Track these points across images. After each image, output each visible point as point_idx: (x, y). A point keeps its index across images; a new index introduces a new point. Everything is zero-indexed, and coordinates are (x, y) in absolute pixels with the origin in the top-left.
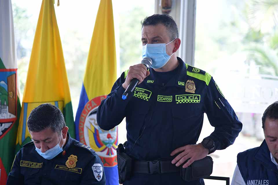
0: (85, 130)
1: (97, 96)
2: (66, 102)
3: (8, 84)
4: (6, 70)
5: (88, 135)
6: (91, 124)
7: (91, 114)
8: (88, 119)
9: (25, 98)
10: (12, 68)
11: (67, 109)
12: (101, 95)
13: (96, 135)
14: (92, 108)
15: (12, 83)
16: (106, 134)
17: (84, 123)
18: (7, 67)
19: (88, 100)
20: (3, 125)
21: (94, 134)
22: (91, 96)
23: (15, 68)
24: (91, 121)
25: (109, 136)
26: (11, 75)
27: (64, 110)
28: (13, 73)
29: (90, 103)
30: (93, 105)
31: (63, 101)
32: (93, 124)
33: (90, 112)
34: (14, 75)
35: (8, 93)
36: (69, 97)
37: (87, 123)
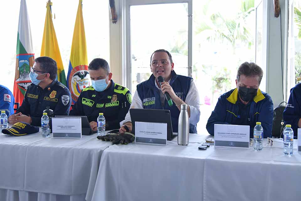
1: (77, 66)
2: (61, 70)
3: (29, 62)
6: (75, 81)
7: (74, 76)
8: (73, 78)
10: (31, 53)
11: (62, 74)
12: (79, 65)
13: (77, 86)
14: (75, 73)
15: (32, 61)
16: (83, 86)
17: (71, 81)
18: (29, 53)
19: (72, 68)
20: (28, 84)
21: (76, 86)
22: (73, 66)
23: (33, 53)
24: (74, 79)
26: (31, 57)
27: (60, 74)
29: (74, 70)
30: (75, 71)
31: (60, 70)
32: (76, 81)
33: (74, 75)
34: (33, 57)
35: (30, 66)
36: (63, 68)
37: (72, 81)
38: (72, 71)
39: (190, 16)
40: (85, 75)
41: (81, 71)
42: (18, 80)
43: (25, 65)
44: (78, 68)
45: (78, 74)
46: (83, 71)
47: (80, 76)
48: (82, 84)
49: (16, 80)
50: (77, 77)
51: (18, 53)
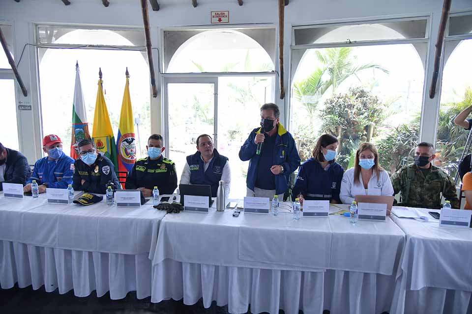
0: (121, 148)
1: (125, 133)
2: (112, 137)
3: (84, 130)
4: (82, 124)
5: (122, 150)
6: (123, 146)
9: (93, 135)
10: (85, 122)
11: (112, 140)
13: (126, 150)
14: (123, 139)
15: (86, 129)
16: (130, 150)
18: (83, 123)
22: (122, 134)
25: (132, 151)
27: (111, 140)
28: (86, 125)
31: (110, 136)
33: (123, 141)
36: (113, 135)
37: (121, 145)
38: (121, 137)
39: (216, 94)
40: (132, 141)
41: (128, 138)
42: (75, 145)
43: (80, 132)
44: (126, 136)
45: (126, 141)
46: (130, 138)
47: (127, 142)
48: (129, 148)
49: (72, 145)
50: (125, 142)
51: (74, 123)
